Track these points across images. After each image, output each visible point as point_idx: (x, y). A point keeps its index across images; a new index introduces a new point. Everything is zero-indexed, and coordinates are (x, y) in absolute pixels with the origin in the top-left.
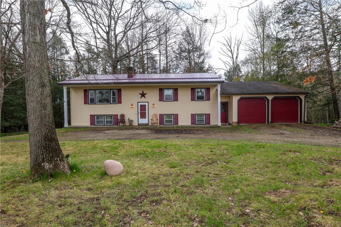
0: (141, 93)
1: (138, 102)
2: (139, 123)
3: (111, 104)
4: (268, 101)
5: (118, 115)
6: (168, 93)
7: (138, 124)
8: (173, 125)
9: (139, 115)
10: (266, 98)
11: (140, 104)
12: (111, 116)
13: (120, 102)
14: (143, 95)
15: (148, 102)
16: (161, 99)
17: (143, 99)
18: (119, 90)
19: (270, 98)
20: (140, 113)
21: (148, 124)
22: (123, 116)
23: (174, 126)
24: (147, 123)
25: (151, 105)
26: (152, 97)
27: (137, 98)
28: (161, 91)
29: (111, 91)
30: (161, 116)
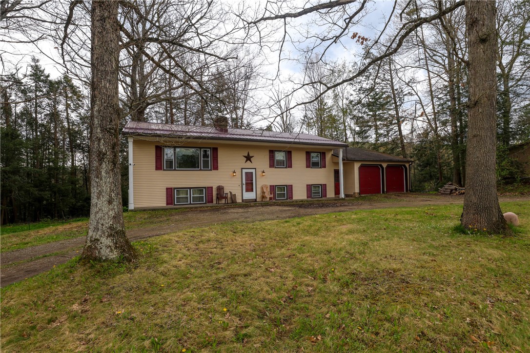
0: (246, 155)
1: (242, 169)
2: (244, 198)
3: (201, 170)
4: (383, 168)
5: (212, 187)
6: (280, 156)
7: (243, 200)
8: (287, 199)
9: (244, 187)
10: (381, 166)
11: (244, 171)
12: (200, 190)
13: (216, 168)
14: (248, 158)
15: (255, 169)
16: (272, 165)
17: (248, 164)
18: (215, 150)
19: (385, 165)
20: (245, 184)
21: (256, 200)
22: (220, 189)
23: (287, 201)
24: (255, 198)
25: (259, 173)
26: (261, 161)
27: (241, 162)
28: (272, 153)
29: (202, 149)
30: (273, 188)
